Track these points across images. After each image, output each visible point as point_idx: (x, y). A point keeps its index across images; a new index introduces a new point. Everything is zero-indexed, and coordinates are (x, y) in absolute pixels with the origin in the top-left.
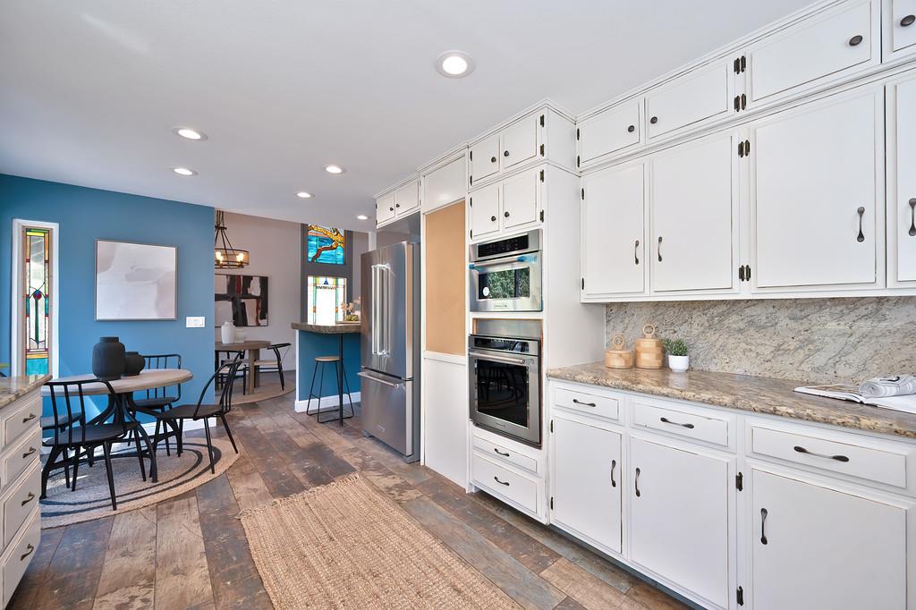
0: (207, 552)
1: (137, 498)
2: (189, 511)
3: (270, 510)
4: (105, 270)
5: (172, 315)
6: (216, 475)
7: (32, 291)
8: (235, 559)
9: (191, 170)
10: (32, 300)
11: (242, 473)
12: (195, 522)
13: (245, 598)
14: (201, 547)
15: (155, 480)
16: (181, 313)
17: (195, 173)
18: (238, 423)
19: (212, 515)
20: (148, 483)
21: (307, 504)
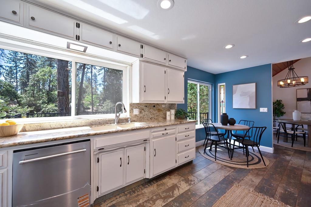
0: (215, 186)
1: (222, 161)
2: (228, 172)
3: (246, 191)
4: (234, 94)
5: (254, 107)
6: (248, 168)
7: (222, 101)
8: (218, 194)
9: (246, 56)
10: (221, 103)
11: (257, 173)
12: (224, 176)
13: (205, 205)
14: (216, 183)
15: (231, 159)
16: (258, 106)
17: (247, 56)
18: (284, 156)
19: (230, 178)
20: (229, 159)
21: (262, 202)
